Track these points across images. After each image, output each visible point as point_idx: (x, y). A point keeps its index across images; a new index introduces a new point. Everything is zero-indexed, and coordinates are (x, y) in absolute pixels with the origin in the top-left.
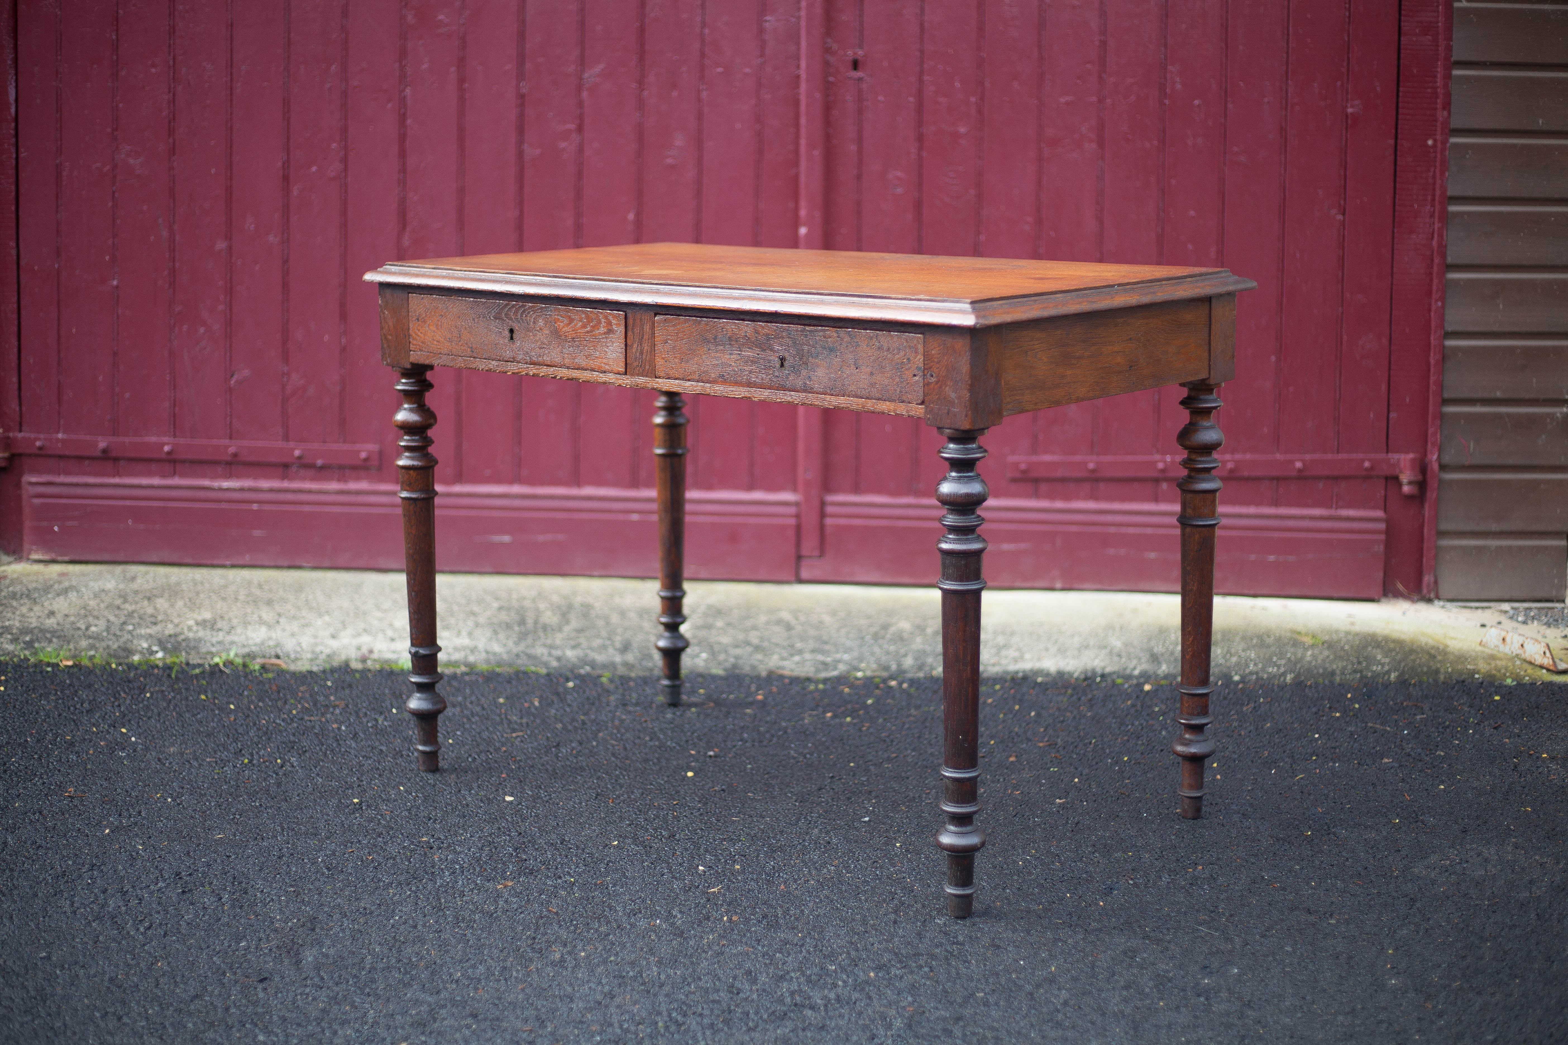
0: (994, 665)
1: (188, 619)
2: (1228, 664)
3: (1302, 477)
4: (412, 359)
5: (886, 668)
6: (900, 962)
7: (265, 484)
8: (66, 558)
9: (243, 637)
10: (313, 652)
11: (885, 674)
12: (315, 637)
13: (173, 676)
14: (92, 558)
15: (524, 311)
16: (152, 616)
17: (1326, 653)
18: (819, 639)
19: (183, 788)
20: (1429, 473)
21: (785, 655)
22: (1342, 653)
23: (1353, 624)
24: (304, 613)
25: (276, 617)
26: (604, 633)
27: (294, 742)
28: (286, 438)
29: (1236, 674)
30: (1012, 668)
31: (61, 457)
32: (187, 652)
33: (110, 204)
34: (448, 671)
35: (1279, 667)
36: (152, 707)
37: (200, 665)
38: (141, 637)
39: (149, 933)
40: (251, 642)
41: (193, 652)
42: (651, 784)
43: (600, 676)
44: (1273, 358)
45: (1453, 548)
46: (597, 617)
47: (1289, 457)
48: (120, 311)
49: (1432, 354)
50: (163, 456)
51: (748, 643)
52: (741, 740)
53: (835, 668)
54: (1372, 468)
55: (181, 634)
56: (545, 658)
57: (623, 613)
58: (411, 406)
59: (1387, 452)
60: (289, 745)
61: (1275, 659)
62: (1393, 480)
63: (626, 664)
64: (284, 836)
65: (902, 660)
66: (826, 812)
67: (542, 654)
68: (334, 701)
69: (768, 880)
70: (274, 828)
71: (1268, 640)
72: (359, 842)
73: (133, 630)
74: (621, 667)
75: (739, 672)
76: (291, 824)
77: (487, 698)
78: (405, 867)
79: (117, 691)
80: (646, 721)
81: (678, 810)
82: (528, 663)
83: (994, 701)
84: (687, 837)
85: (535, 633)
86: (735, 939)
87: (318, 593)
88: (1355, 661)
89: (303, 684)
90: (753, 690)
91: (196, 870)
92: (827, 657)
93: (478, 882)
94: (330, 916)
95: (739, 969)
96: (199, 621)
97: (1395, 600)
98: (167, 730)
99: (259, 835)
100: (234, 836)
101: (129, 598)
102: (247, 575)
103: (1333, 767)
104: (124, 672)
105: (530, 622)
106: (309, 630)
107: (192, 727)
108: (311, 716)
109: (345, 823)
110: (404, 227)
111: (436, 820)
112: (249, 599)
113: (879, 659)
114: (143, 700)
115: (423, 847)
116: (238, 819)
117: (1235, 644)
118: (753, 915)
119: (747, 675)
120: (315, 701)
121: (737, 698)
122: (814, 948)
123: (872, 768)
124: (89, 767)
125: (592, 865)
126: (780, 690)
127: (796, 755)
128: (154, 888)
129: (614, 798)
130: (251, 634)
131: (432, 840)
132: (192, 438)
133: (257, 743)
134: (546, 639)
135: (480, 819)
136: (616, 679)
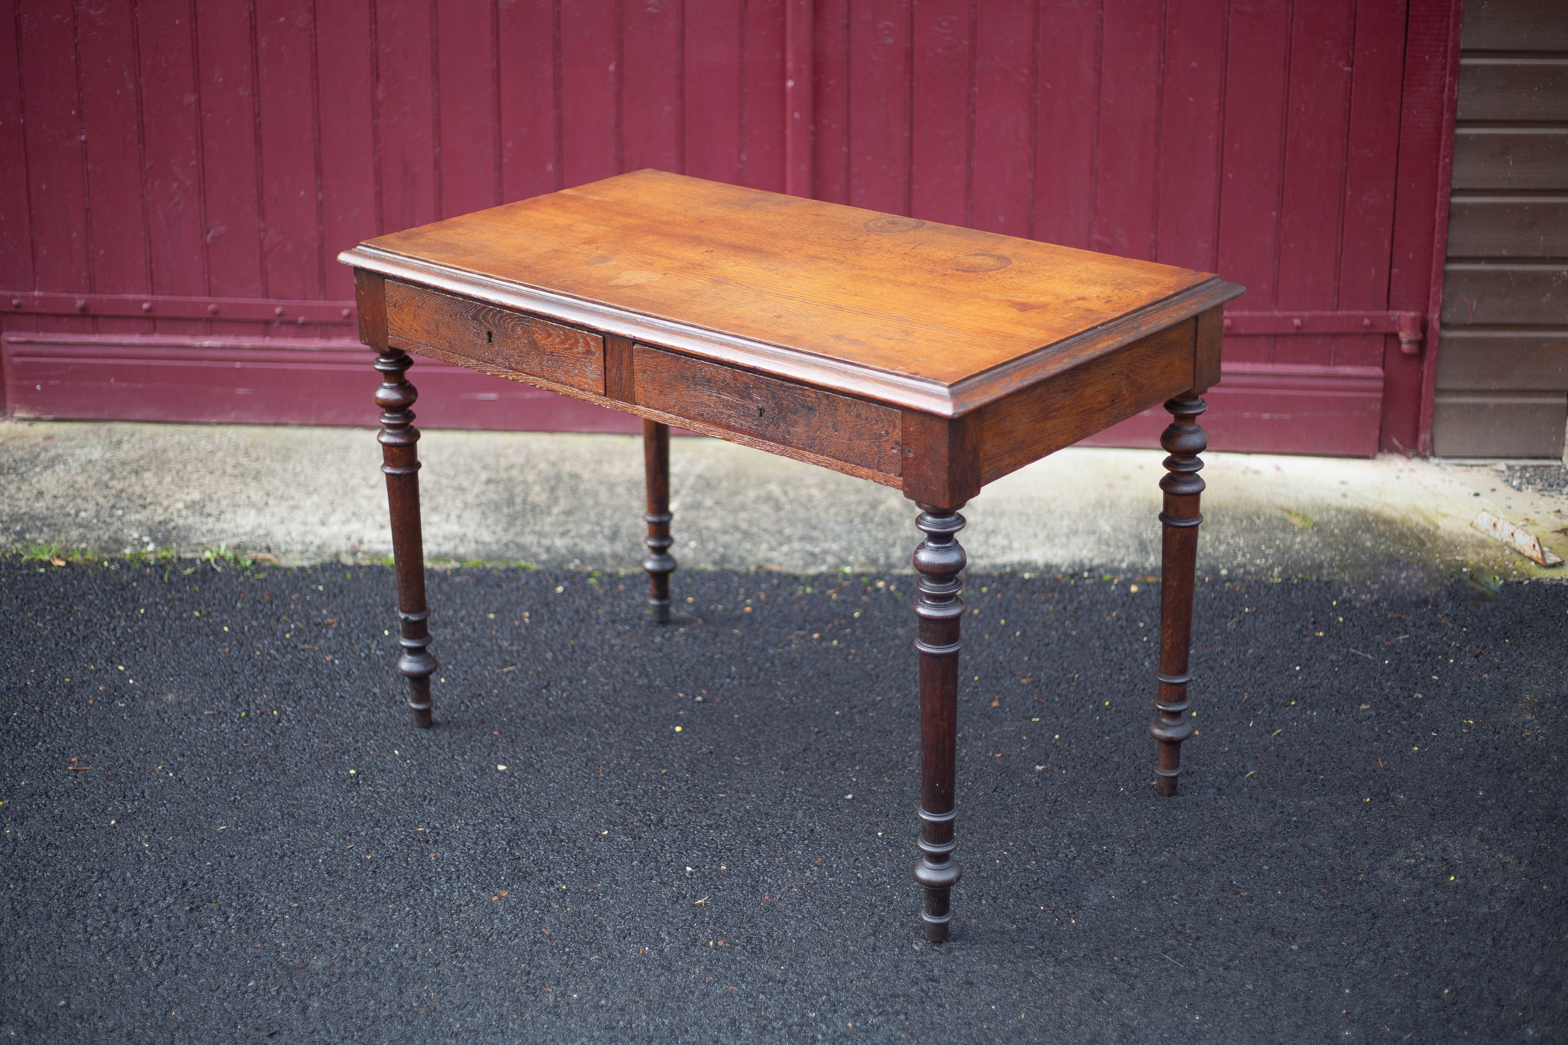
0: (981, 557)
1: (177, 500)
2: (1217, 554)
3: (1300, 334)
4: (390, 343)
5: (874, 561)
6: (878, 1006)
7: (247, 342)
8: (51, 417)
9: (233, 524)
10: (303, 543)
11: (872, 570)
12: (305, 523)
13: (166, 579)
14: (76, 416)
15: (502, 317)
16: (140, 496)
17: (1316, 539)
18: (807, 522)
19: (183, 755)
20: (1429, 332)
21: (774, 543)
22: (1331, 540)
23: (1344, 495)
24: (292, 492)
25: (265, 498)
26: (592, 516)
27: (289, 684)
28: (266, 294)
29: (1224, 568)
30: (1000, 560)
31: (39, 315)
32: (178, 544)
33: (73, 57)
34: (439, 567)
35: (1266, 557)
36: (147, 631)
37: (192, 561)
38: (131, 524)
39: (162, 968)
40: (241, 531)
41: (184, 544)
42: (641, 744)
43: (590, 575)
44: (1274, 214)
45: (1452, 405)
46: (586, 492)
47: (1288, 313)
48: (89, 167)
49: (1437, 211)
50: (142, 314)
51: (737, 529)
52: (729, 676)
53: (824, 561)
54: (1372, 325)
55: (171, 520)
56: (535, 549)
57: (611, 487)
58: (392, 385)
59: (1388, 310)
60: (285, 688)
61: (1263, 547)
62: (1392, 337)
63: (615, 556)
64: (285, 826)
65: (891, 550)
66: (810, 785)
67: (531, 544)
68: (326, 617)
69: (753, 887)
70: (275, 813)
71: (1258, 522)
72: (357, 834)
73: (123, 516)
74: (610, 561)
75: (728, 566)
76: (291, 808)
77: (477, 611)
78: (403, 871)
79: (111, 605)
80: (635, 648)
81: (666, 782)
82: (518, 555)
83: (981, 612)
84: (675, 823)
85: (524, 516)
86: (720, 973)
87: (306, 462)
88: (1344, 549)
89: (295, 589)
90: (741, 597)
91: (202, 878)
92: (816, 546)
93: (474, 891)
94: (333, 942)
95: (723, 1017)
96: (188, 503)
97: (1390, 456)
98: (163, 667)
99: (260, 824)
100: (236, 826)
101: (117, 471)
102: (234, 436)
103: (1311, 716)
104: (116, 572)
105: (518, 500)
106: (299, 515)
107: (189, 663)
108: (305, 642)
109: (342, 804)
110: (378, 80)
111: (431, 800)
112: (236, 472)
113: (867, 550)
114: (137, 618)
115: (419, 840)
116: (239, 802)
117: (1224, 528)
118: (738, 938)
119: (736, 573)
120: (308, 617)
121: (725, 610)
122: (796, 986)
123: (857, 717)
124: (90, 724)
125: (583, 865)
126: (768, 597)
127: (783, 698)
128: (162, 905)
129: (604, 765)
130: (241, 521)
131: (428, 831)
132: (170, 295)
133: (253, 686)
134: (535, 524)
135: (473, 799)
136: (606, 579)
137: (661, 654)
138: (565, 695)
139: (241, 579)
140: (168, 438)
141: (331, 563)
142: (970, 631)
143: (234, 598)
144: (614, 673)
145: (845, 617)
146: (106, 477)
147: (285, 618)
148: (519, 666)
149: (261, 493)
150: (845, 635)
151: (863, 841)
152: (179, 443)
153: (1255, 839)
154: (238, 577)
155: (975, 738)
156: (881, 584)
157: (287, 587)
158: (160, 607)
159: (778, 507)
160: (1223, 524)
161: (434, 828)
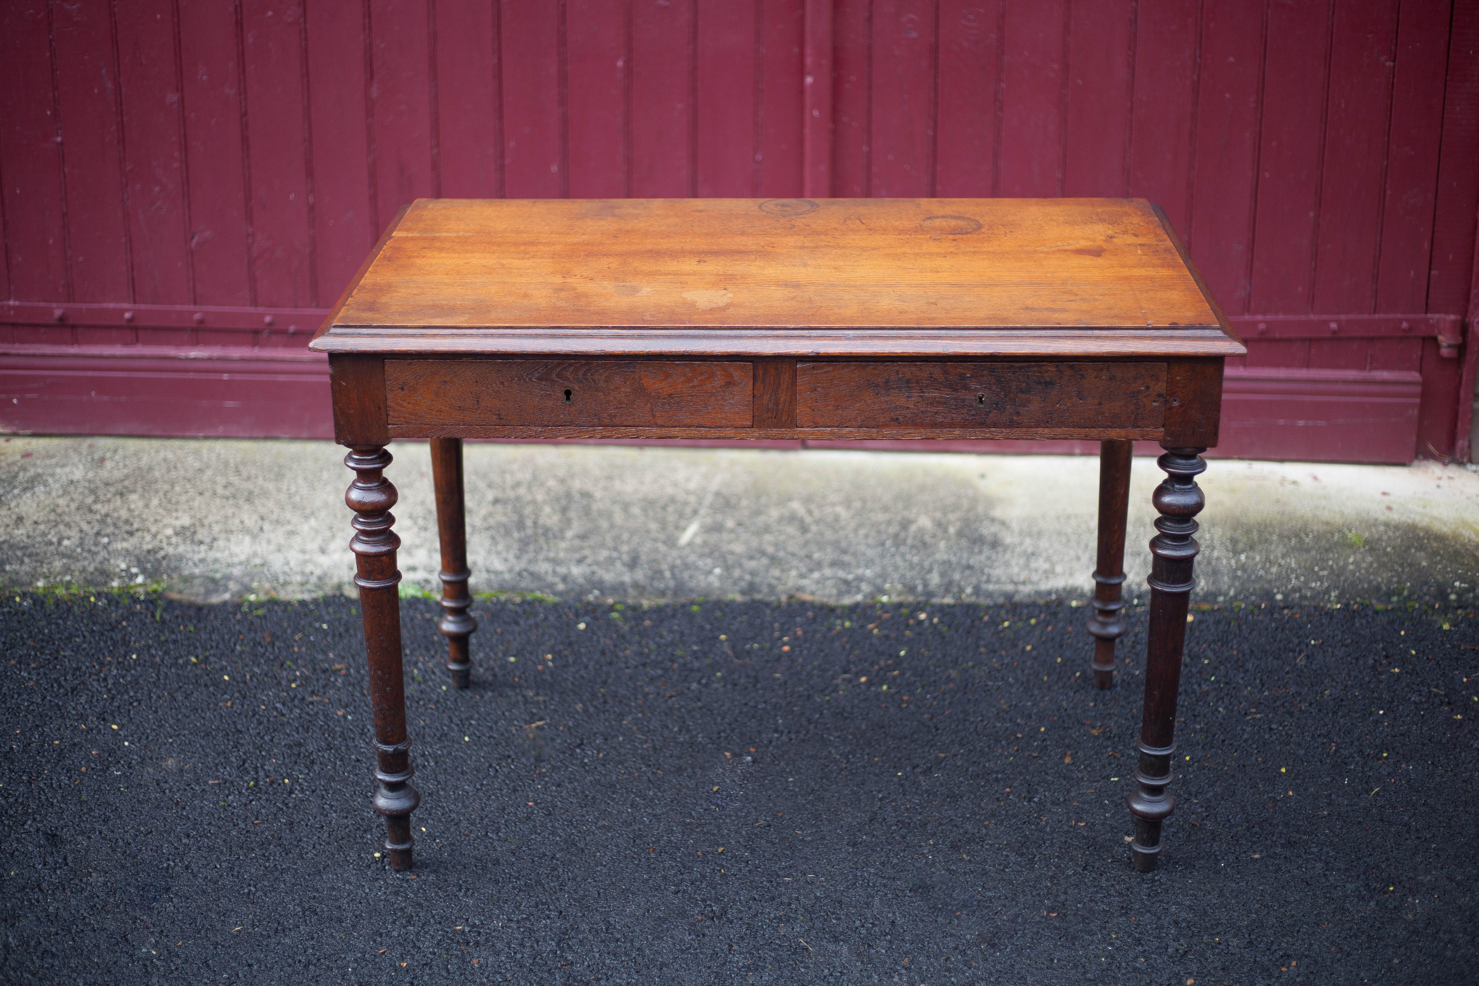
0: (1024, 583)
1: (165, 526)
2: (1269, 577)
3: (1336, 338)
5: (912, 589)
7: (236, 352)
8: (29, 432)
9: (227, 553)
10: (303, 573)
11: (911, 599)
12: (303, 552)
13: (158, 617)
14: (55, 431)
16: (127, 522)
17: (1369, 559)
18: (836, 544)
19: (188, 836)
20: (1470, 335)
21: (804, 570)
22: (1385, 559)
23: (1389, 508)
24: (288, 515)
25: (260, 522)
26: (609, 540)
27: (300, 745)
28: (255, 303)
29: (1278, 592)
30: (1044, 586)
31: (14, 325)
32: (169, 576)
33: (48, 54)
35: (1320, 579)
36: (141, 681)
38: (117, 553)
40: (236, 560)
42: (691, 815)
43: (612, 608)
44: (1311, 214)
46: (600, 513)
47: (1324, 317)
48: (66, 170)
50: (124, 323)
51: (763, 553)
52: (776, 731)
53: (859, 590)
54: (1410, 329)
55: (161, 549)
56: (550, 579)
57: (626, 507)
59: (1426, 313)
60: (295, 750)
61: (1316, 569)
62: (1431, 341)
63: (636, 585)
64: (307, 924)
65: (928, 577)
66: (883, 864)
67: (546, 572)
68: (334, 661)
70: (295, 909)
71: (1307, 540)
72: (388, 934)
73: (109, 543)
74: (631, 591)
75: (758, 597)
76: (312, 902)
77: (496, 654)
79: (101, 649)
80: (671, 697)
81: (724, 863)
82: (533, 586)
83: (1033, 649)
84: (740, 915)
85: (536, 541)
87: (300, 481)
88: (1400, 570)
89: (297, 628)
90: (777, 634)
92: (849, 573)
96: (178, 529)
97: (1426, 462)
98: (161, 726)
99: (279, 923)
100: (253, 925)
101: (100, 493)
102: (223, 451)
103: (1407, 770)
104: (104, 609)
105: (529, 523)
106: (297, 541)
107: (188, 720)
108: (313, 693)
109: (369, 896)
110: (372, 77)
111: (468, 890)
112: (227, 493)
113: (903, 576)
114: (130, 666)
115: (458, 942)
116: (254, 895)
117: (1273, 547)
119: (767, 604)
120: (313, 660)
121: (761, 649)
123: (921, 778)
124: (84, 798)
125: (644, 971)
126: (805, 633)
127: (838, 757)
129: (654, 843)
130: (235, 549)
131: (467, 929)
132: (153, 303)
133: (260, 748)
134: (549, 550)
135: (514, 888)
136: (629, 613)
137: (700, 704)
138: (601, 755)
139: (239, 616)
140: (153, 454)
141: (334, 596)
142: (1026, 672)
143: (233, 640)
144: (651, 727)
145: (891, 656)
146: (90, 500)
147: (289, 663)
148: (548, 721)
149: (255, 517)
150: (895, 678)
151: (951, 935)
152: (165, 460)
153: (1377, 924)
154: (235, 614)
155: (1053, 803)
156: (923, 616)
157: (289, 625)
158: (154, 652)
159: (804, 529)
160: (1271, 543)
161: (474, 925)
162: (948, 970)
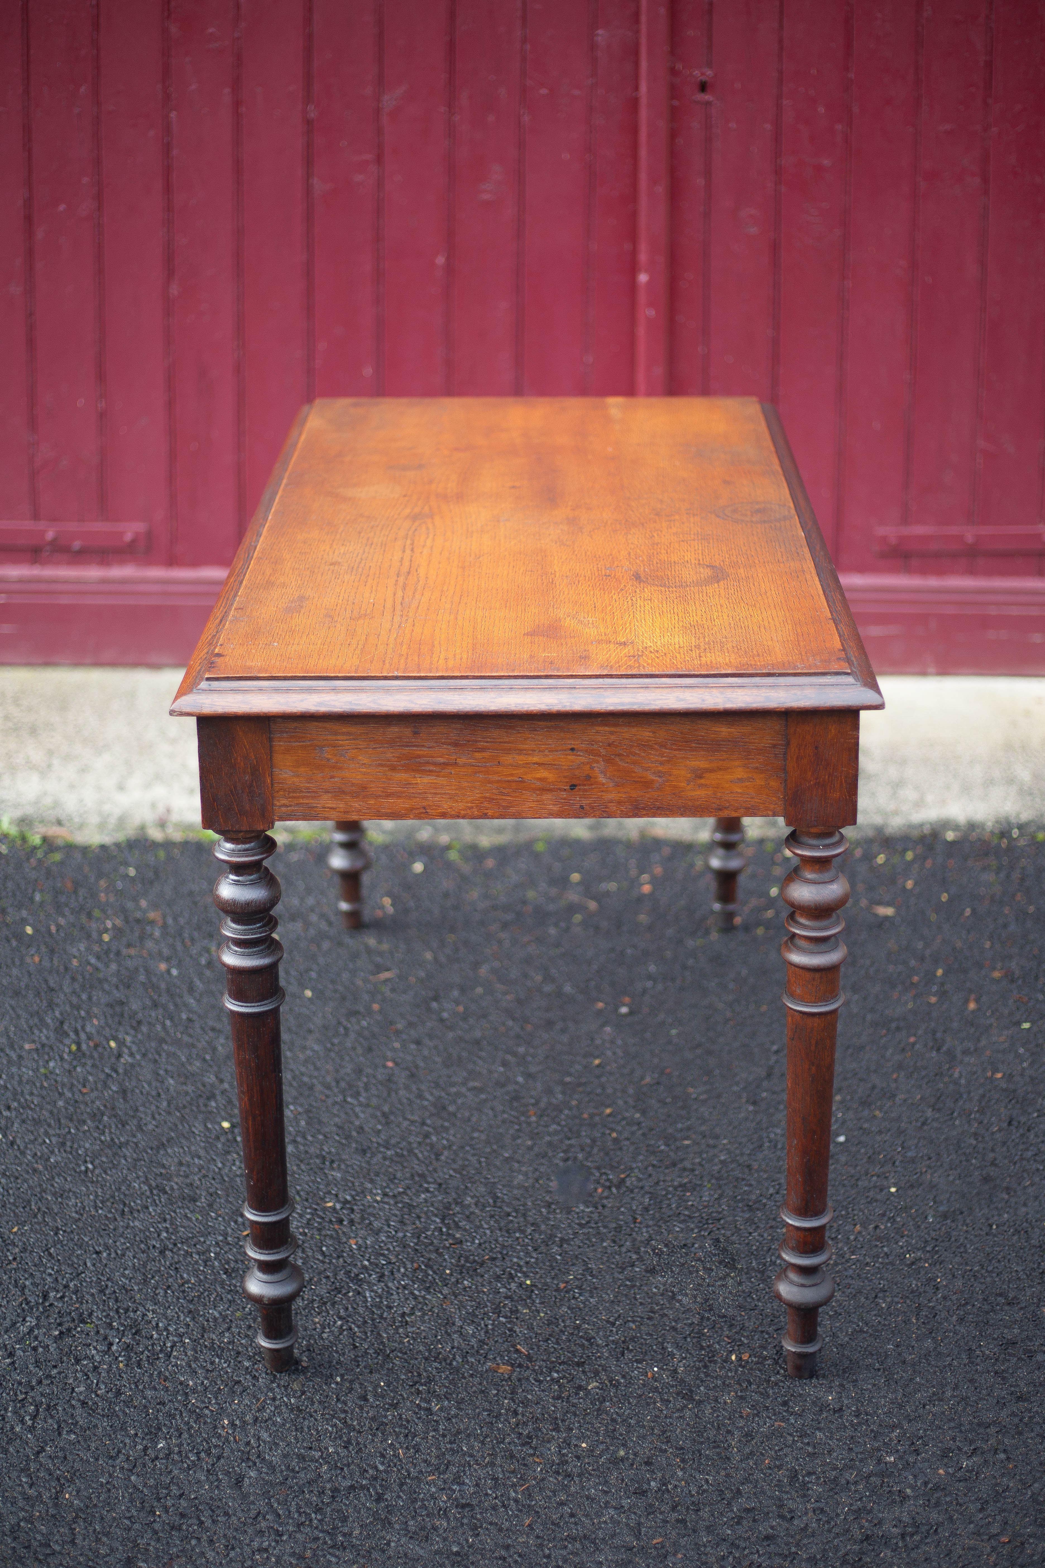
7: (13, 572)
9: (13, 791)
10: (100, 813)
12: (98, 788)
19: (9, 1108)
24: (78, 747)
25: (46, 756)
28: (36, 517)
40: (24, 799)
43: (448, 848)
52: (650, 977)
60: (118, 1009)
64: (157, 1205)
68: (147, 910)
69: (762, 1272)
70: (140, 1188)
76: (159, 1180)
78: (321, 1267)
84: (640, 1184)
86: (757, 1402)
89: (100, 875)
91: (66, 1286)
93: (416, 1292)
94: (254, 1377)
95: (780, 1468)
99: (125, 1204)
100: (96, 1208)
108: (129, 946)
109: (223, 1172)
110: (172, 274)
111: (332, 1162)
115: (331, 1221)
116: (92, 1172)
118: (765, 1348)
120: (124, 910)
122: (857, 1416)
125: (543, 1249)
128: (23, 1329)
130: (21, 787)
131: (338, 1206)
135: (385, 1158)
137: (561, 950)
138: (460, 1008)
141: (138, 839)
143: (30, 888)
144: (512, 976)
145: (763, 895)
147: (97, 912)
148: (397, 971)
150: (771, 919)
154: (28, 860)
155: (965, 1052)
156: (789, 852)
157: (91, 871)
161: (346, 1202)
162: (879, 1239)
